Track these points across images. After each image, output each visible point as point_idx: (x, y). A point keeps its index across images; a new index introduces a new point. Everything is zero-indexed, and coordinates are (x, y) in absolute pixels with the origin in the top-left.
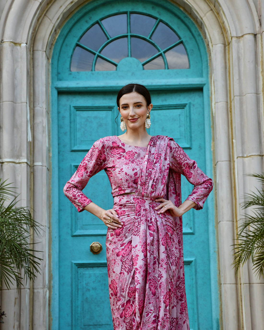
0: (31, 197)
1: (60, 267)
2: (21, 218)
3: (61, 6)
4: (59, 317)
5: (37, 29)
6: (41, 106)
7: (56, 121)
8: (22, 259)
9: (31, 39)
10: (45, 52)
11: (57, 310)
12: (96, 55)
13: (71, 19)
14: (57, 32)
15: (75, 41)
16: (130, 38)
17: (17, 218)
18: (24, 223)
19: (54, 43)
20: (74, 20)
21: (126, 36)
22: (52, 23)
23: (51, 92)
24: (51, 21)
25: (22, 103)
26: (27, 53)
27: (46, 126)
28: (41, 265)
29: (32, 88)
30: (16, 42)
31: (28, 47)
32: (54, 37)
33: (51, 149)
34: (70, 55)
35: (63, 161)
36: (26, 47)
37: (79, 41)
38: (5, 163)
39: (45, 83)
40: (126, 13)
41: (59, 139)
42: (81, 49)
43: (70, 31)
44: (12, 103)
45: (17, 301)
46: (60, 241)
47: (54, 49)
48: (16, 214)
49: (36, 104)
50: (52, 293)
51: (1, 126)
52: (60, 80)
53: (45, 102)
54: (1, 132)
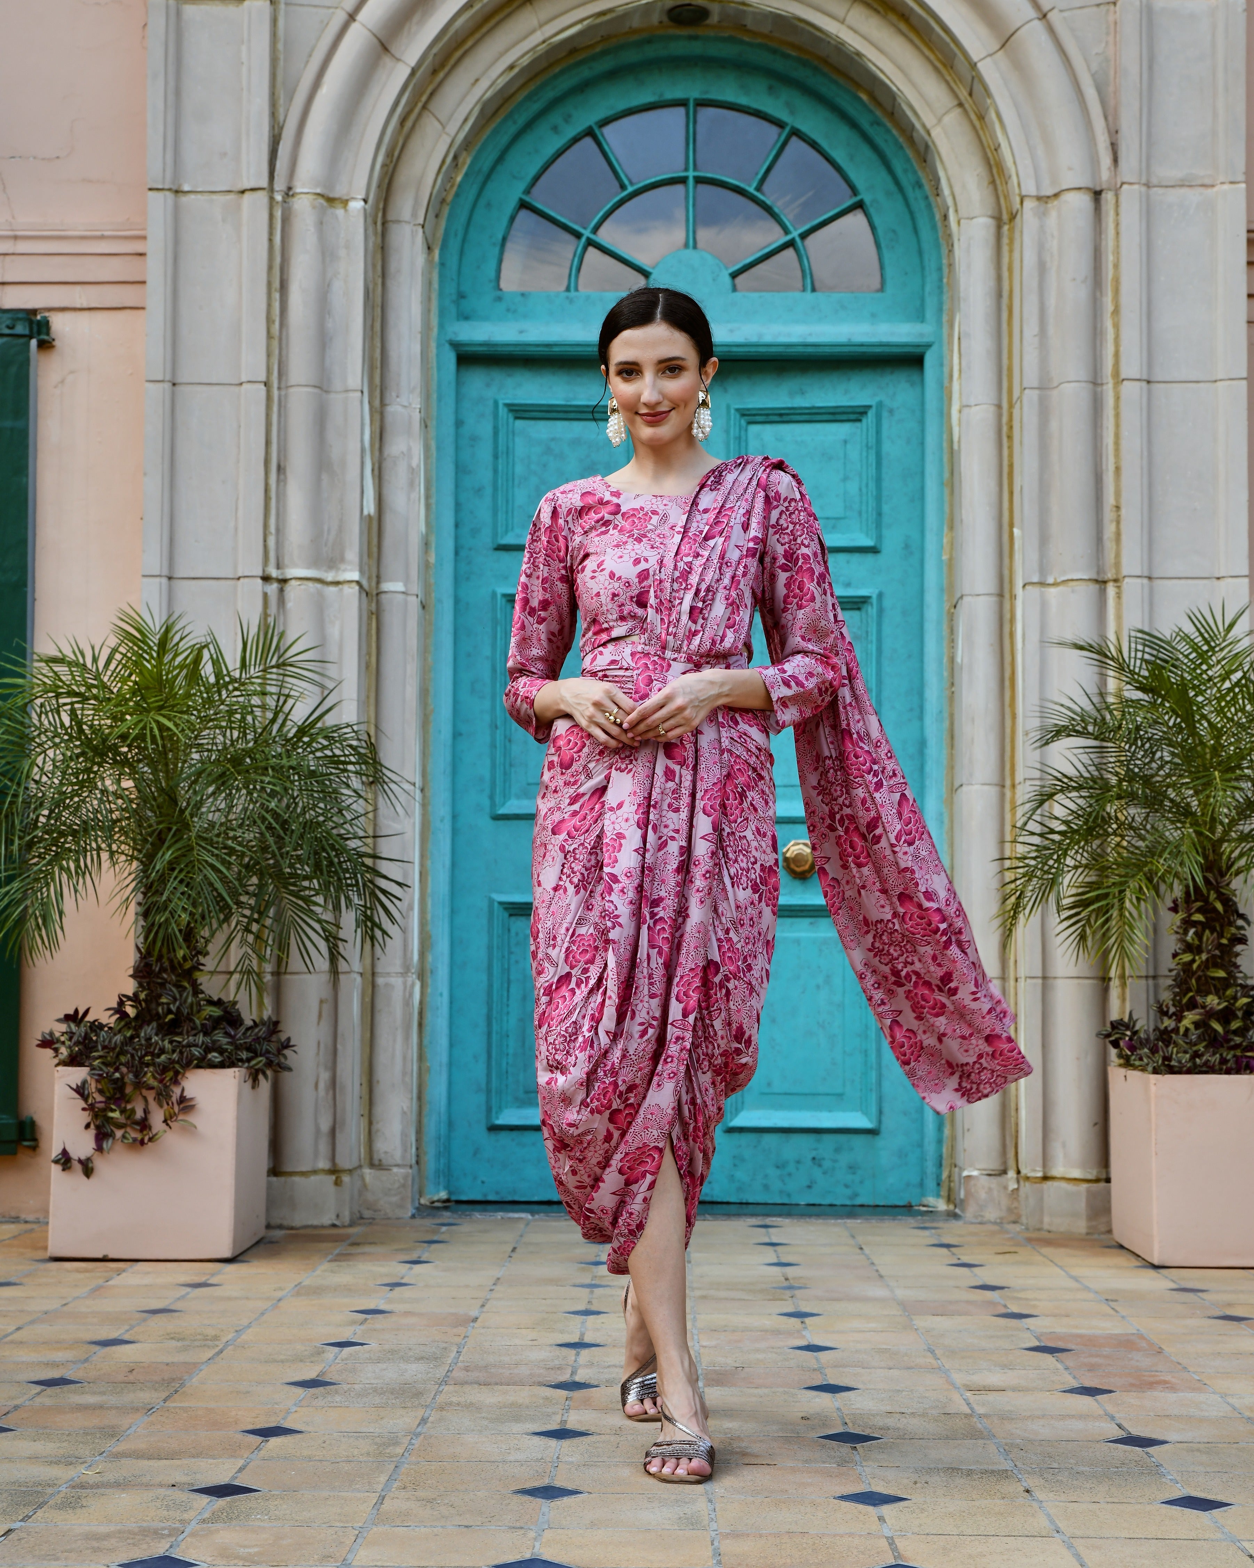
0: (369, 690)
1: (453, 912)
2: (345, 755)
3: (477, 80)
4: (450, 1064)
5: (396, 154)
6: (406, 404)
7: (450, 450)
8: (349, 881)
9: (379, 186)
10: (423, 227)
11: (443, 1041)
12: (583, 240)
13: (505, 120)
14: (461, 160)
15: (516, 192)
16: (695, 187)
17: (334, 756)
18: (353, 772)
19: (450, 198)
20: (515, 123)
21: (683, 181)
22: (447, 134)
23: (437, 355)
24: (444, 127)
25: (347, 391)
26: (366, 230)
27: (419, 466)
28: (400, 900)
29: (379, 345)
30: (331, 195)
31: (368, 211)
32: (449, 179)
33: (433, 539)
34: (500, 236)
35: (468, 579)
36: (365, 210)
37: (528, 191)
38: (293, 582)
39: (419, 329)
40: (682, 103)
41: (458, 507)
42: (534, 217)
43: (500, 159)
44: (316, 390)
45: (327, 1008)
46: (455, 832)
47: (450, 215)
48: (331, 744)
49: (391, 395)
50: (429, 990)
51: (282, 464)
52: (465, 317)
53: (419, 390)
54: (282, 484)
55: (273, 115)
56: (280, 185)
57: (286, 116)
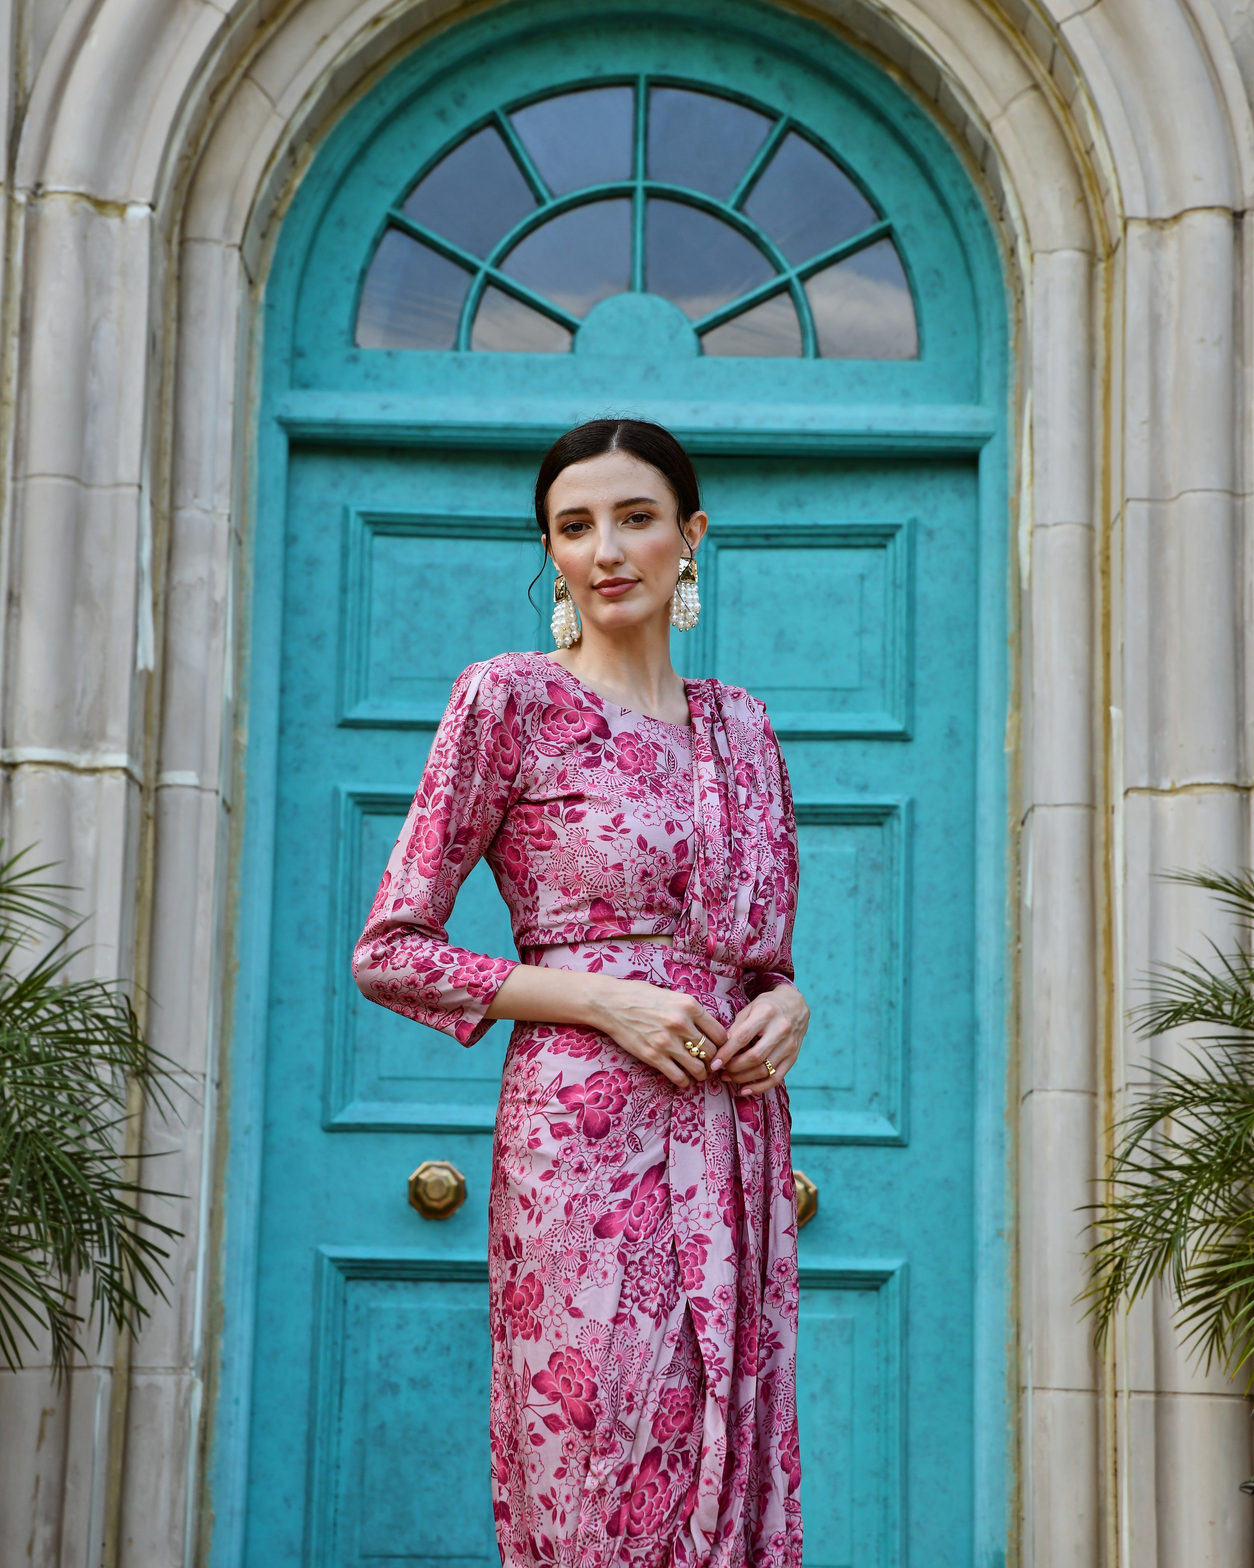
0: (139, 933)
1: (260, 1273)
2: (87, 1030)
3: (325, 38)
4: (248, 1511)
5: (203, 141)
6: (208, 507)
7: (275, 578)
8: (86, 1226)
9: (176, 187)
10: (240, 248)
11: (238, 1475)
12: (480, 276)
13: (367, 99)
14: (300, 155)
15: (382, 205)
16: (646, 204)
17: (70, 1030)
18: (101, 1057)
19: (284, 210)
20: (382, 103)
21: (627, 193)
22: (280, 115)
23: (260, 439)
24: (274, 103)
25: (117, 485)
26: (152, 249)
27: (225, 599)
28: (172, 1257)
29: (169, 418)
30: (102, 197)
31: (157, 222)
32: (282, 181)
33: (246, 709)
34: (357, 268)
35: (297, 770)
36: (151, 220)
37: (400, 204)
38: (26, 769)
39: (230, 397)
40: (629, 81)
41: (285, 662)
42: (407, 242)
43: (360, 156)
44: (71, 483)
45: (52, 1423)
46: (267, 1150)
47: (284, 235)
48: (65, 1013)
49: (186, 493)
50: (219, 1395)
51: (15, 591)
52: (301, 383)
53: (227, 487)
54: (14, 621)
55: (17, 76)
56: (24, 179)
57: (35, 79)
